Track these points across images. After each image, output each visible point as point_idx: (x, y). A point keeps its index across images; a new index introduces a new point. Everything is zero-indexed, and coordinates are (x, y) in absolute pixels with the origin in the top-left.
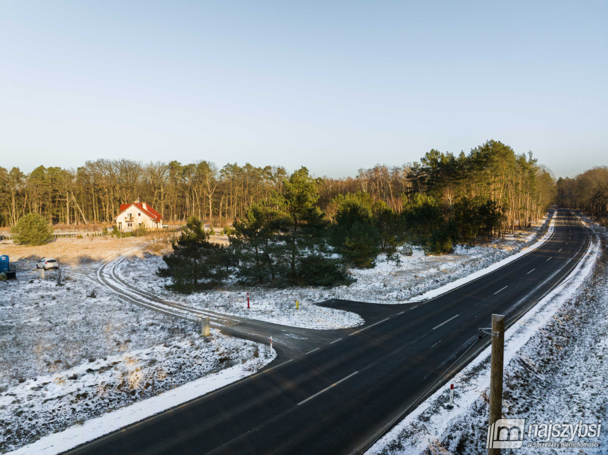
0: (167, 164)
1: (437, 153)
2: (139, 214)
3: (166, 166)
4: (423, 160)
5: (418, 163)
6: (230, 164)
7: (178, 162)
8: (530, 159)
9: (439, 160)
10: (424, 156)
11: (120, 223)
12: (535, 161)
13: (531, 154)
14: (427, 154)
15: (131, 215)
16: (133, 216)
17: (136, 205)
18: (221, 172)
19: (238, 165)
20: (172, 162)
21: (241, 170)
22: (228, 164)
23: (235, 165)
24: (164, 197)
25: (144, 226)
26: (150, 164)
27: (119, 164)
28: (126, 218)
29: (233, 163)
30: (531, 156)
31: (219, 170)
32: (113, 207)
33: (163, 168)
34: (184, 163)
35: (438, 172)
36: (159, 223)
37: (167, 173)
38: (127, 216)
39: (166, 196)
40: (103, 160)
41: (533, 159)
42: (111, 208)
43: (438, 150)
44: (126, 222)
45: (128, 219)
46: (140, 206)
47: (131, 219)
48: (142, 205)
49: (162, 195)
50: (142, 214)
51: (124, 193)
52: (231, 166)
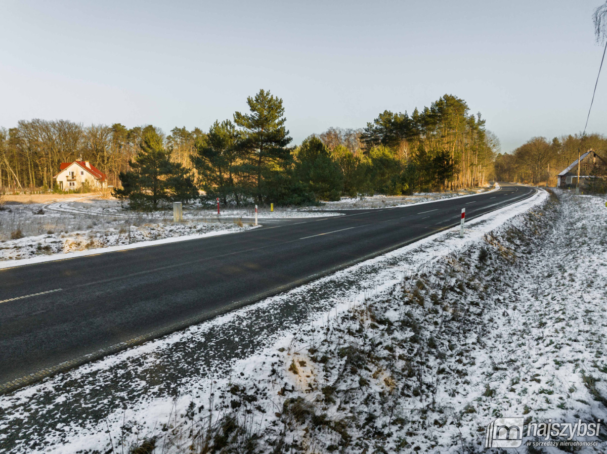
0: (110, 126)
1: (390, 114)
2: (82, 173)
3: (110, 129)
4: (376, 121)
5: (372, 124)
6: (179, 127)
7: (122, 125)
8: (479, 120)
9: (393, 121)
10: (377, 117)
11: (61, 182)
12: (483, 122)
13: (479, 115)
14: (380, 115)
15: (73, 173)
16: (75, 175)
17: (79, 163)
18: (167, 138)
19: (187, 129)
20: (116, 124)
21: (189, 135)
22: (176, 128)
23: (184, 129)
24: (108, 160)
25: (88, 183)
26: (91, 126)
27: (57, 125)
28: (67, 177)
29: (181, 127)
30: (479, 117)
31: (166, 136)
32: (51, 171)
33: (106, 131)
34: (129, 127)
35: (391, 131)
36: (103, 183)
37: (110, 137)
38: (68, 175)
39: (110, 160)
40: (38, 121)
41: (481, 120)
42: (50, 171)
43: (391, 112)
44: (68, 180)
45: (70, 178)
46: (82, 164)
47: (73, 178)
48: (85, 164)
49: (105, 159)
50: (85, 172)
51: (63, 155)
52: (180, 130)
